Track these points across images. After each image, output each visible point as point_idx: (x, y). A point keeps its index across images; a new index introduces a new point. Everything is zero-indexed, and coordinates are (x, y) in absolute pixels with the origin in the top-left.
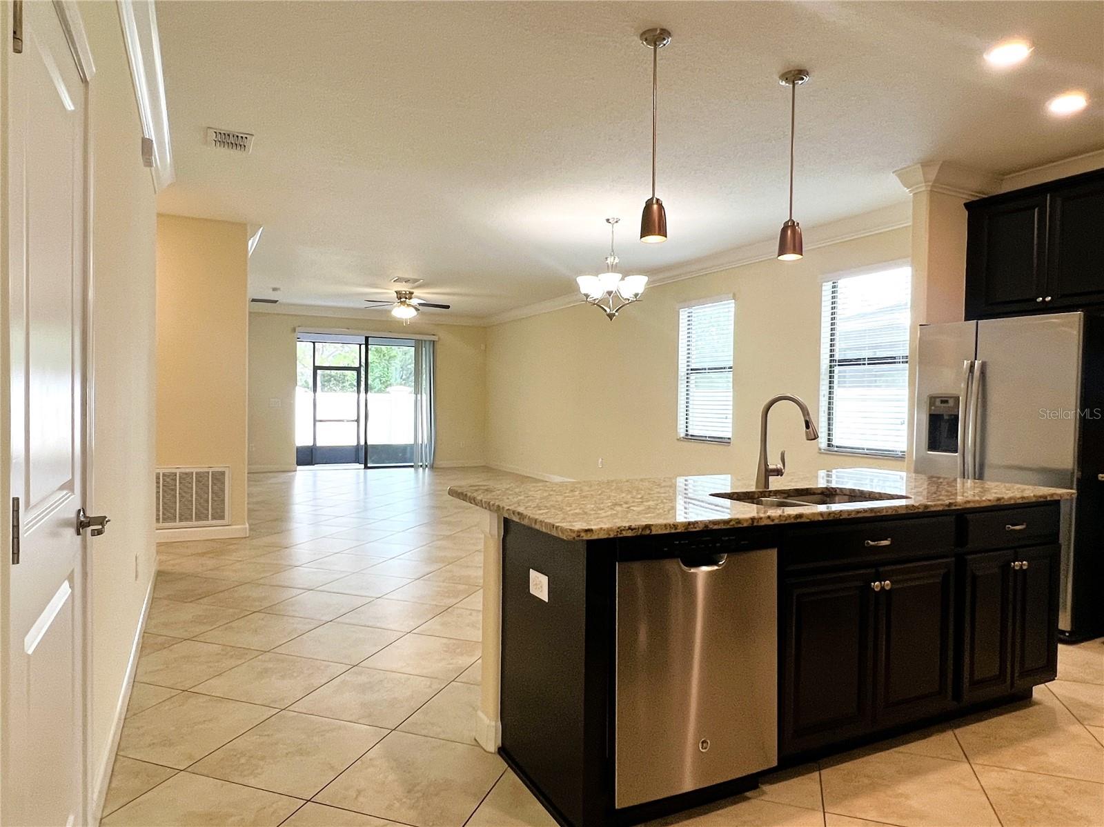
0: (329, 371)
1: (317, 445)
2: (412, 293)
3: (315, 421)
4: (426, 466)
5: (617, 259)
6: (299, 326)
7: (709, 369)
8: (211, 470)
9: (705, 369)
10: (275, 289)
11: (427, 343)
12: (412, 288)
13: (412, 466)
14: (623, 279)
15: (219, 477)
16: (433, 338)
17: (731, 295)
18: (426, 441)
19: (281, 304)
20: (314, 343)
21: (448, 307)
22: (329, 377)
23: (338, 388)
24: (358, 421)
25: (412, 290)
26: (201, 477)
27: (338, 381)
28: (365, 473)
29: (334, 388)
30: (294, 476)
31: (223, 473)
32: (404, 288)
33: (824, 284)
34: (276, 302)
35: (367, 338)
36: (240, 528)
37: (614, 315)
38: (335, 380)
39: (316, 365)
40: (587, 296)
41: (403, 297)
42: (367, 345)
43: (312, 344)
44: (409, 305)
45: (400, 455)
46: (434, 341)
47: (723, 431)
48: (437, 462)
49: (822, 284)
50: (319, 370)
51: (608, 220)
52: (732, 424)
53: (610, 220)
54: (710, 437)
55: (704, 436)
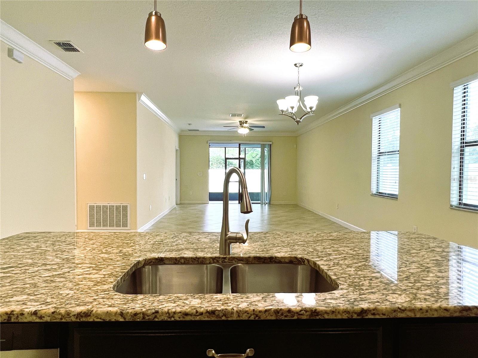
4: (267, 203)
5: (300, 88)
6: (209, 141)
7: (388, 152)
8: (122, 205)
9: (386, 152)
10: (189, 124)
11: (267, 145)
13: (260, 203)
15: (125, 208)
17: (398, 105)
19: (201, 131)
21: (264, 127)
26: (118, 208)
30: (207, 206)
31: (127, 206)
33: (455, 88)
34: (198, 130)
35: (240, 144)
39: (226, 157)
40: (282, 111)
41: (242, 124)
42: (240, 147)
44: (245, 127)
45: (255, 198)
46: (270, 145)
47: (395, 191)
48: (272, 202)
49: (453, 89)
50: (227, 160)
51: (295, 65)
52: (398, 186)
53: (297, 65)
54: (388, 194)
55: (386, 194)
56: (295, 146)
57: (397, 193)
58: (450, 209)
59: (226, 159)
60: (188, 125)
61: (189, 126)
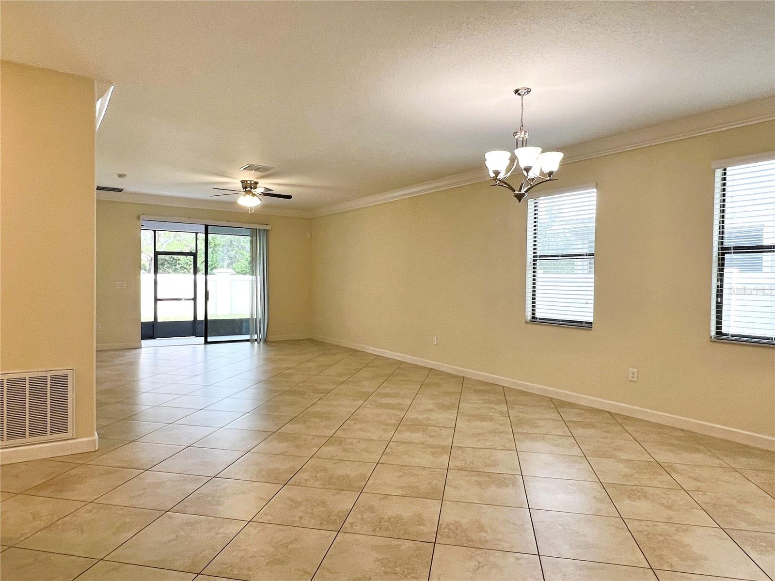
0: (164, 256)
1: (158, 321)
2: (256, 183)
3: (156, 300)
4: (261, 340)
5: (527, 134)
6: (144, 214)
8: (49, 375)
9: (558, 256)
10: (120, 176)
11: (261, 231)
12: (258, 178)
13: (248, 341)
14: (542, 152)
15: (60, 381)
16: (267, 227)
18: (260, 316)
19: (127, 193)
20: (155, 231)
21: (289, 197)
22: (163, 261)
23: (171, 271)
24: (195, 299)
25: (257, 180)
26: (38, 384)
27: (171, 264)
28: (205, 348)
29: (168, 270)
30: (139, 354)
31: (66, 376)
32: (250, 176)
34: (120, 190)
35: (206, 227)
36: (89, 440)
37: (523, 195)
38: (168, 263)
39: (157, 250)
41: (248, 187)
42: (206, 233)
43: (153, 232)
44: (254, 195)
46: (267, 230)
47: (587, 316)
48: (270, 336)
49: (715, 170)
50: (158, 256)
51: (517, 91)
52: (593, 309)
53: (519, 92)
54: (562, 321)
55: (559, 320)
56: (309, 236)
57: (591, 320)
58: (711, 343)
59: (157, 254)
60: (117, 176)
61: (120, 179)
